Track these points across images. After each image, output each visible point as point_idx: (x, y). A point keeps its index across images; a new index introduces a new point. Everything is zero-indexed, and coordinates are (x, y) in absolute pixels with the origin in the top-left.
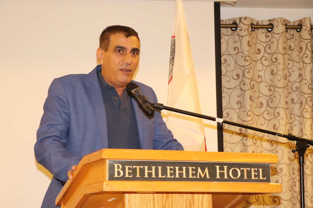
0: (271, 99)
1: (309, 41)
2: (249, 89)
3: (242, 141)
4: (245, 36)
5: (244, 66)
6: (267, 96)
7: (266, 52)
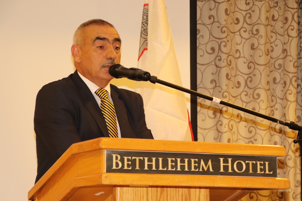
0: (250, 78)
1: (296, 10)
2: (225, 65)
3: (215, 127)
4: (222, 3)
5: (220, 39)
6: (245, 74)
7: (246, 22)
